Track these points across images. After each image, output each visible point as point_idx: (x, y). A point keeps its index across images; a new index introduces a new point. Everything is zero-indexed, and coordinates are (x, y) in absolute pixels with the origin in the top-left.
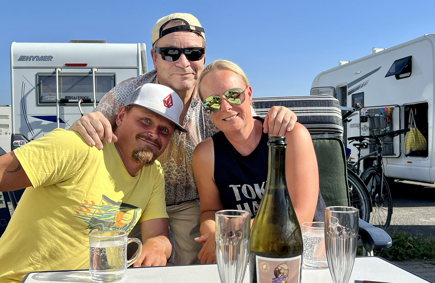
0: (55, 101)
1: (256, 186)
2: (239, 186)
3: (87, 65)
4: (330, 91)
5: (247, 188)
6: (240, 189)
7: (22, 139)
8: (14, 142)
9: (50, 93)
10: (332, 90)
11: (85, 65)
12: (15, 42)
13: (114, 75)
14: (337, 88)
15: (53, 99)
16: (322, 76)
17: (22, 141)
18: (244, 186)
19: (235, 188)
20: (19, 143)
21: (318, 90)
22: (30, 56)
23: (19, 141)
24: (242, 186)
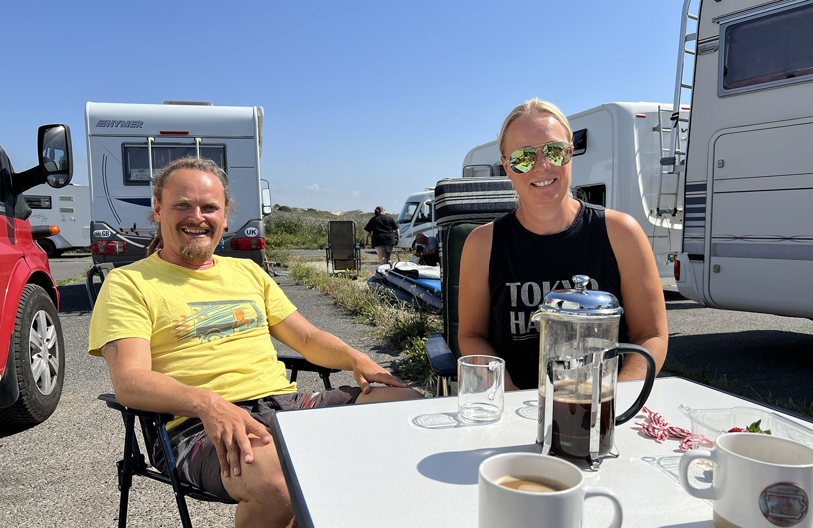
0: (148, 179)
1: (546, 284)
2: (519, 284)
3: (188, 134)
4: (486, 170)
5: (530, 287)
6: (519, 288)
7: (105, 227)
8: (95, 231)
9: (140, 170)
10: (489, 169)
11: (187, 133)
12: (90, 102)
13: (224, 147)
14: (494, 166)
15: (145, 178)
16: (476, 152)
17: (105, 231)
18: (526, 286)
19: (513, 287)
20: (102, 233)
21: (473, 169)
22: (112, 121)
23: (101, 231)
24: (522, 285)
